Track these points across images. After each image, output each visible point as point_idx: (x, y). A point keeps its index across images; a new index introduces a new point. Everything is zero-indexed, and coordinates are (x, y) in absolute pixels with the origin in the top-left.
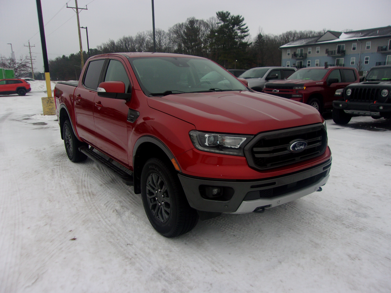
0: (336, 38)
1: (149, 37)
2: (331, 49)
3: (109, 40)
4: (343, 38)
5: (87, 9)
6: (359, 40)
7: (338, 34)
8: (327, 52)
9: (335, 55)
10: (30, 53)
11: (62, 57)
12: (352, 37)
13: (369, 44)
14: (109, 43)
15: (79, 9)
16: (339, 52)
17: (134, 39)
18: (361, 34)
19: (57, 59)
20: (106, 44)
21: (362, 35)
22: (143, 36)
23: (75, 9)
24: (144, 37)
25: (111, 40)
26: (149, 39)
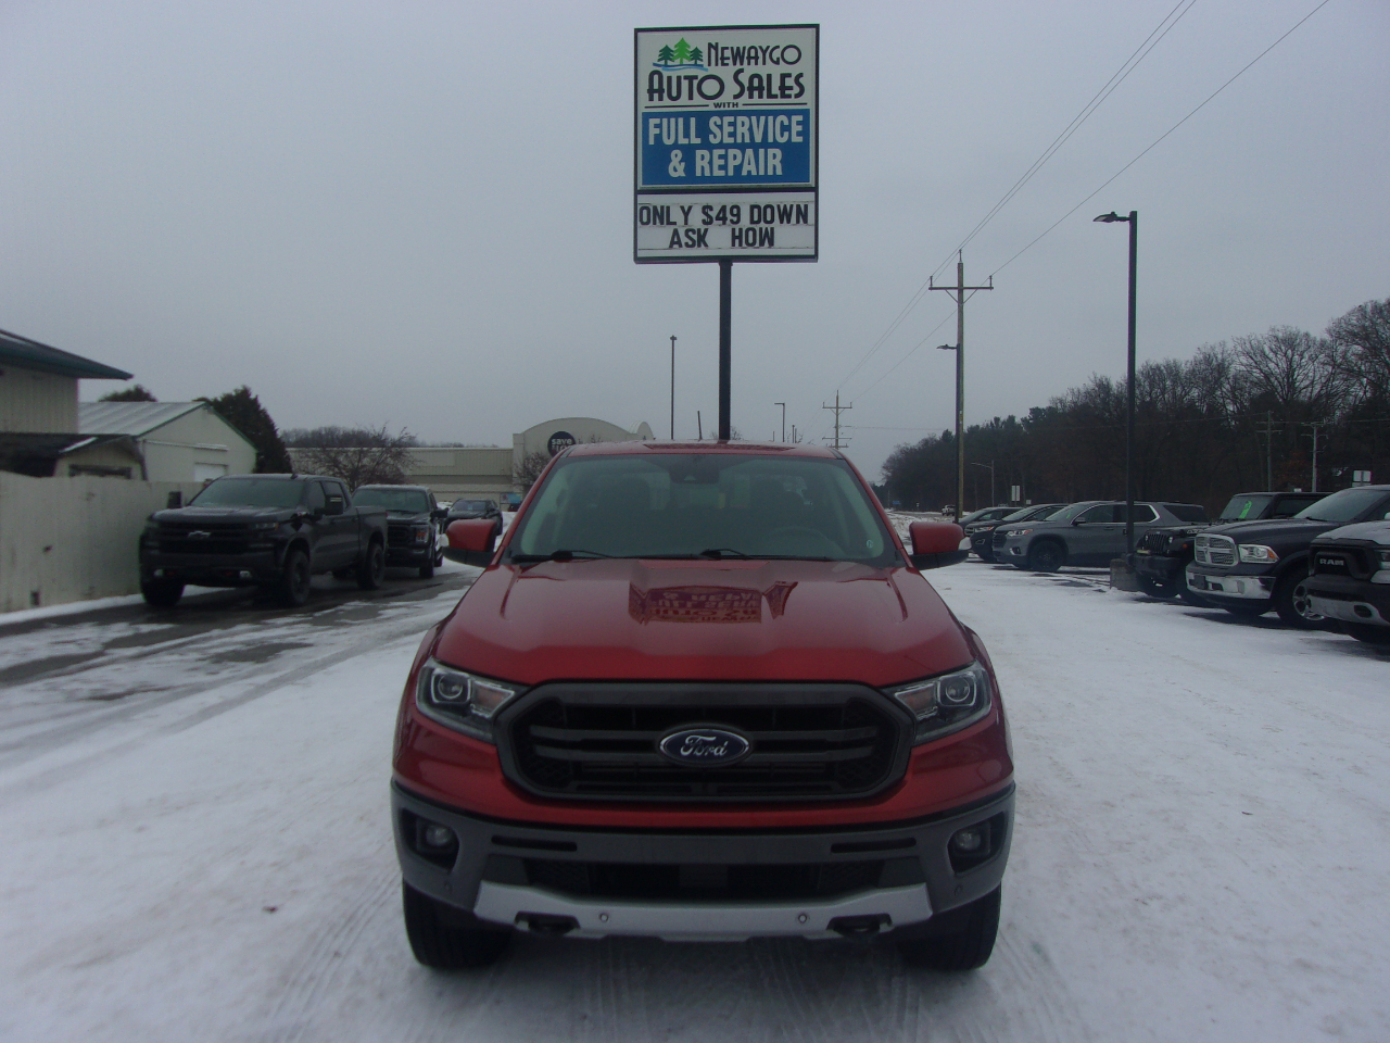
1: (1244, 361)
3: (1092, 378)
5: (991, 288)
10: (837, 427)
11: (941, 435)
14: (1091, 385)
15: (965, 291)
17: (1184, 369)
19: (926, 442)
20: (1082, 390)
22: (1220, 357)
23: (955, 293)
24: (1223, 360)
25: (1099, 376)
26: (1243, 368)
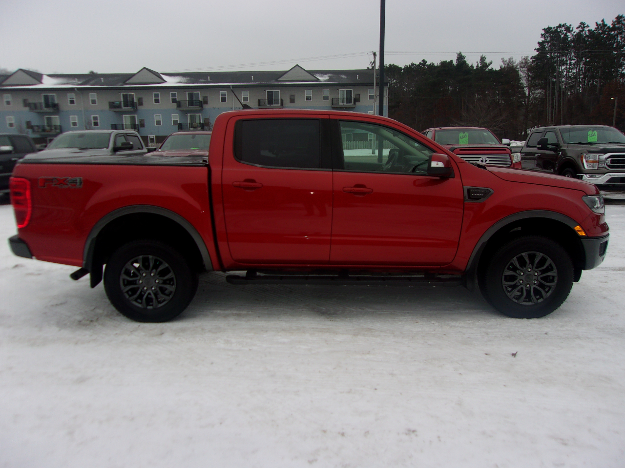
0: (37, 82)
2: (32, 100)
4: (48, 83)
6: (78, 89)
7: (38, 77)
8: (26, 104)
9: (42, 111)
12: (64, 84)
13: (93, 96)
16: (47, 105)
18: (79, 81)
21: (80, 83)
